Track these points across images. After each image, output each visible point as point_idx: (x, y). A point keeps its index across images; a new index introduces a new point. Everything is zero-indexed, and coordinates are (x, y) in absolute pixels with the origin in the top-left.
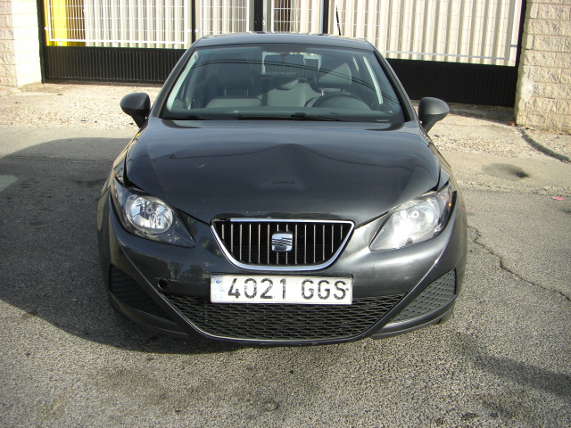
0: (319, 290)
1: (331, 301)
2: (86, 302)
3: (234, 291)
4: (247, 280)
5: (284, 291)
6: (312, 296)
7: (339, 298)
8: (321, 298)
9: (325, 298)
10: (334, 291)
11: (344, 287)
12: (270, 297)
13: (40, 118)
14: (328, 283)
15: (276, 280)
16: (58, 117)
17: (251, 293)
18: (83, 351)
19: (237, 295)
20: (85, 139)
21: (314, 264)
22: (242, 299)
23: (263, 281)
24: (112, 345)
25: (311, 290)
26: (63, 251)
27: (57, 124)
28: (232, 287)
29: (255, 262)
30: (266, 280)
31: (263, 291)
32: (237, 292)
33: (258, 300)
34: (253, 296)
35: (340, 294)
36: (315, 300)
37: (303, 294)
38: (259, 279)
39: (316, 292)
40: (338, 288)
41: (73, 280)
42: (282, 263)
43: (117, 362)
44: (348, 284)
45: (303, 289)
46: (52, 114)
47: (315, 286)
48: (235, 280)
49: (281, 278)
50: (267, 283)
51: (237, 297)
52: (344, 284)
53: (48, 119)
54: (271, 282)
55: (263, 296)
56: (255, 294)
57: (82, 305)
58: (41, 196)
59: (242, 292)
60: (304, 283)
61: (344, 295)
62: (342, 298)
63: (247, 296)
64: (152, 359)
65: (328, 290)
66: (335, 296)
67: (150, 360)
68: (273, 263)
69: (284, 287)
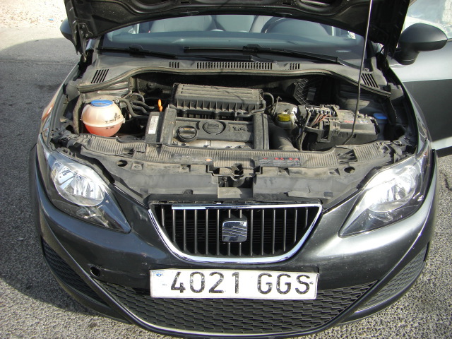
0: (278, 284)
1: (292, 295)
2: (32, 242)
3: (178, 285)
4: (193, 274)
5: (237, 286)
6: (270, 290)
7: (301, 293)
8: (281, 292)
9: (285, 293)
10: (295, 284)
11: (307, 281)
12: (220, 292)
13: (12, 18)
14: (289, 276)
15: (228, 273)
16: (28, 17)
17: (198, 287)
18: (23, 314)
19: (182, 289)
20: (51, 39)
21: (273, 256)
22: (188, 294)
23: (212, 274)
24: (54, 304)
25: (269, 284)
26: (16, 173)
27: (26, 24)
28: (175, 281)
29: (202, 253)
30: (216, 273)
31: (212, 285)
32: (181, 286)
33: (206, 294)
34: (200, 291)
35: (303, 288)
36: (273, 295)
37: (259, 288)
38: (207, 272)
39: (274, 287)
40: (300, 282)
41: (22, 212)
42: (235, 254)
43: (57, 330)
44: (313, 278)
45: (259, 283)
46: (24, 14)
47: (273, 279)
48: (179, 274)
49: (233, 271)
50: (217, 277)
51: (181, 292)
52: (308, 277)
53: (19, 19)
54: (222, 275)
55: (212, 290)
56: (202, 288)
57: (27, 245)
58: (4, 104)
59: (187, 286)
60: (260, 276)
61: (308, 288)
62: (305, 292)
63: (194, 291)
64: (95, 325)
65: (289, 284)
66: (297, 290)
67: (92, 326)
68: (224, 254)
69: (237, 281)
